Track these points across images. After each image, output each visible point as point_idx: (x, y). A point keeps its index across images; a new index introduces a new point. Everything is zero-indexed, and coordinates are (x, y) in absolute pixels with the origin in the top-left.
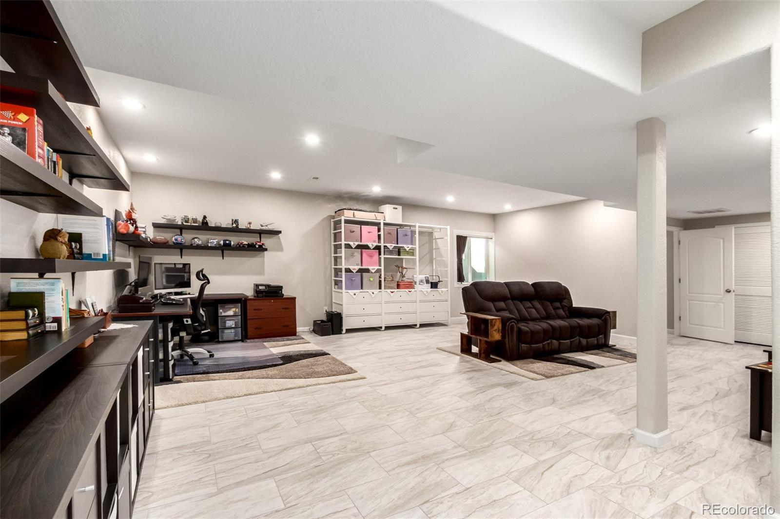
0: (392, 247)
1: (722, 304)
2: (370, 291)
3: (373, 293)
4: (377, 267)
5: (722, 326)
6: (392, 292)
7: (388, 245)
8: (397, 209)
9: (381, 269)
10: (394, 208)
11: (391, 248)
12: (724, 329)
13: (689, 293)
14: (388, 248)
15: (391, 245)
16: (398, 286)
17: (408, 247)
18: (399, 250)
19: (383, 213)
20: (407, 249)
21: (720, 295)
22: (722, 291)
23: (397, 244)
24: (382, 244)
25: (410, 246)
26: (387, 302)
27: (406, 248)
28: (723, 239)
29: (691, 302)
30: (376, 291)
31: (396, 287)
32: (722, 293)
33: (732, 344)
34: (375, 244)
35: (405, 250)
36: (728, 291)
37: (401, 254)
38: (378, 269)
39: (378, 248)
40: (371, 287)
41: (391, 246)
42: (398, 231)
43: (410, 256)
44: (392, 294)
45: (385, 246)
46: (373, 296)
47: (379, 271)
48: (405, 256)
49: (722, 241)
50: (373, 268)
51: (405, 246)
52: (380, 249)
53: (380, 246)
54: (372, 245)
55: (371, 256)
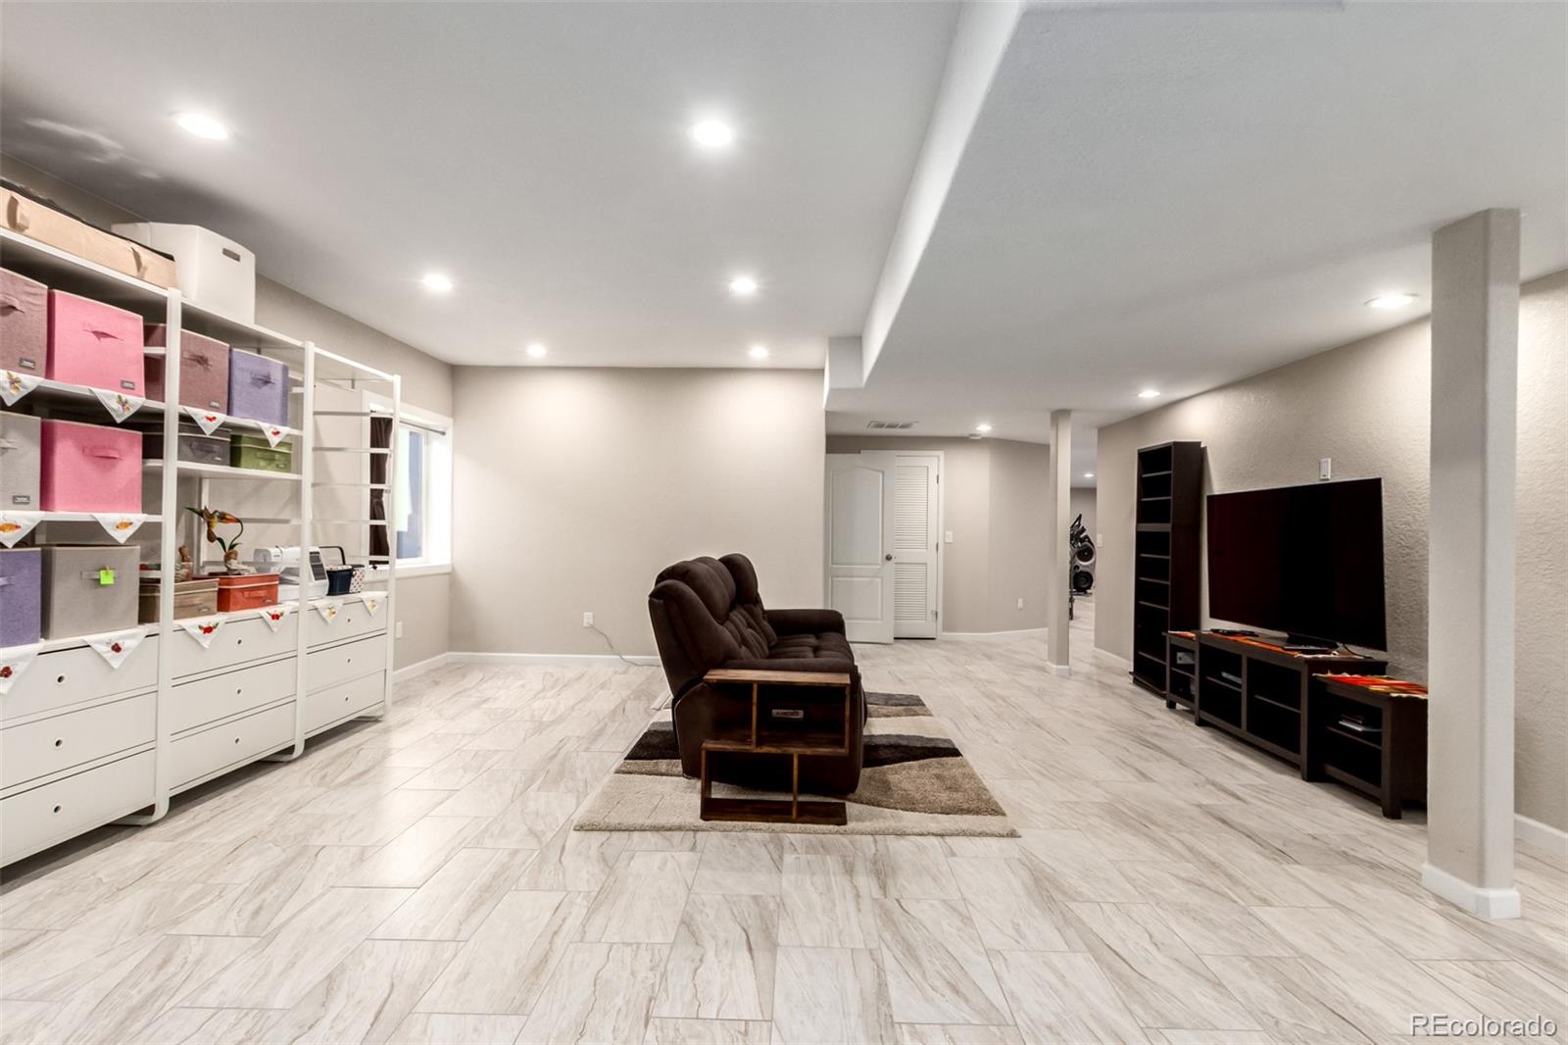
0: (214, 425)
1: (879, 580)
2: (100, 640)
3: (117, 648)
4: (139, 518)
5: (879, 616)
6: (208, 630)
7: (199, 414)
8: (237, 258)
9: (158, 526)
10: (226, 252)
11: (209, 429)
12: (882, 619)
13: (833, 564)
14: (199, 430)
15: (212, 414)
16: (224, 602)
17: (274, 432)
18: (235, 439)
19: (171, 258)
20: (274, 441)
21: (878, 564)
22: (880, 558)
23: (229, 413)
24: (172, 404)
25: (285, 430)
26: (181, 682)
27: (268, 435)
28: (883, 473)
29: (835, 579)
30: (133, 635)
31: (214, 605)
32: (880, 562)
33: (890, 644)
34: (138, 401)
35: (266, 442)
36: (889, 558)
37: (243, 460)
38: (145, 525)
39: (147, 425)
40: (101, 619)
41: (210, 419)
42: (235, 357)
43: (278, 468)
44: (207, 640)
45: (185, 419)
46: (116, 660)
47: (149, 534)
48: (258, 467)
49: (881, 475)
50: (120, 520)
51: (268, 428)
52: (161, 427)
53: (160, 415)
54: (124, 404)
55: (105, 459)
